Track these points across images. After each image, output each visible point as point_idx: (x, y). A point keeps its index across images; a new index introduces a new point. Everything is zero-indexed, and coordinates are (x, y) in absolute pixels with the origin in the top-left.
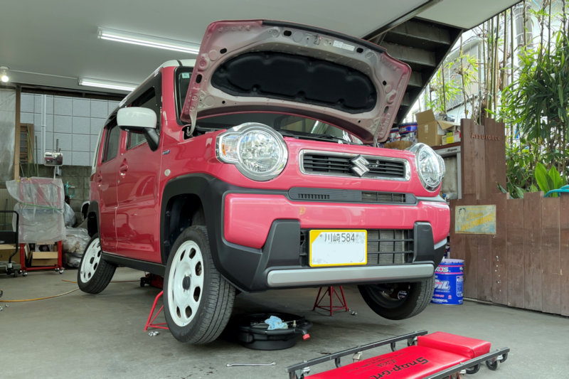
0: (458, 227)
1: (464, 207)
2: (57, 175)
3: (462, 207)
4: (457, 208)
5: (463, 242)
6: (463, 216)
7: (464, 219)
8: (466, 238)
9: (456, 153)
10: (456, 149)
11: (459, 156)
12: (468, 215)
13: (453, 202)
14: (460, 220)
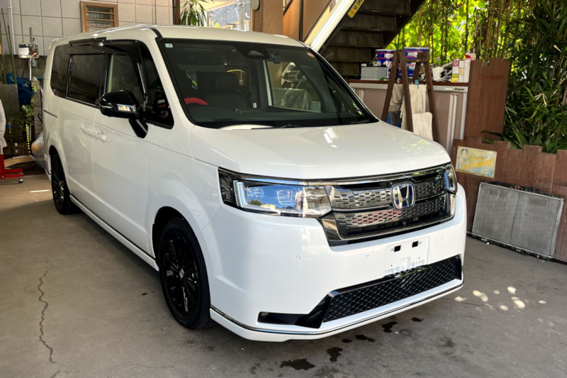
1: (467, 148)
2: (33, 67)
3: (465, 148)
4: (460, 149)
7: (465, 160)
8: (466, 177)
9: (463, 93)
10: (463, 89)
11: (465, 96)
12: (470, 157)
13: (457, 143)
14: (461, 160)
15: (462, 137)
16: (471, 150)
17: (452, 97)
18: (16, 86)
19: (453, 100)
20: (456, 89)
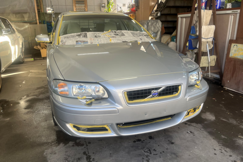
1: (237, 44)
3: (235, 44)
4: (233, 45)
5: (233, 62)
7: (235, 51)
8: (235, 60)
9: (237, 13)
10: (237, 11)
11: (238, 15)
12: (238, 49)
13: (231, 42)
14: (233, 51)
15: (235, 38)
16: (240, 46)
17: (230, 16)
18: (46, 25)
19: (231, 18)
20: (233, 12)
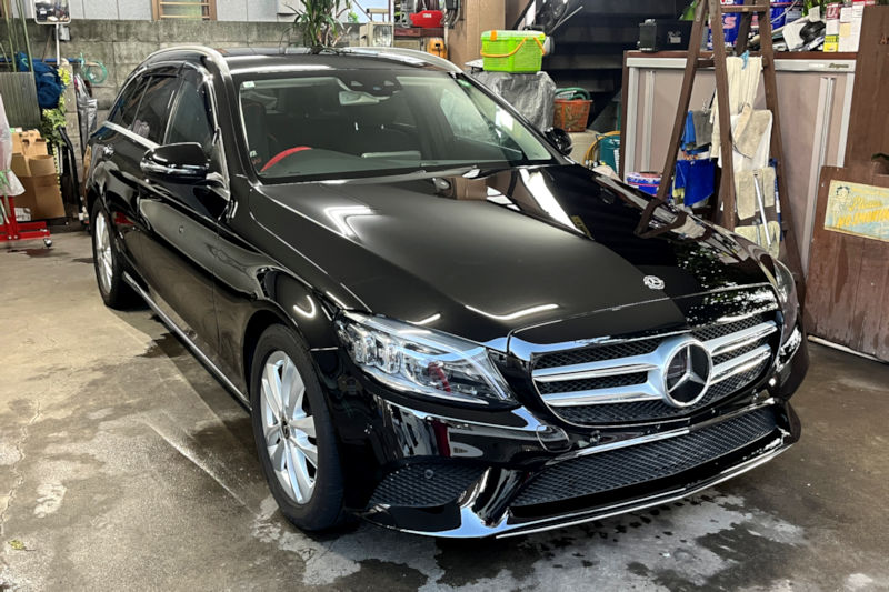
0: (831, 219)
1: (848, 184)
2: (61, 41)
3: (844, 184)
4: (834, 184)
5: (835, 248)
6: (843, 201)
7: (844, 207)
8: (843, 241)
9: (845, 73)
10: (846, 66)
11: (850, 79)
12: (853, 202)
13: (828, 174)
14: (836, 207)
15: (840, 164)
16: (857, 189)
17: (823, 81)
18: (32, 74)
19: (826, 87)
20: (832, 65)
